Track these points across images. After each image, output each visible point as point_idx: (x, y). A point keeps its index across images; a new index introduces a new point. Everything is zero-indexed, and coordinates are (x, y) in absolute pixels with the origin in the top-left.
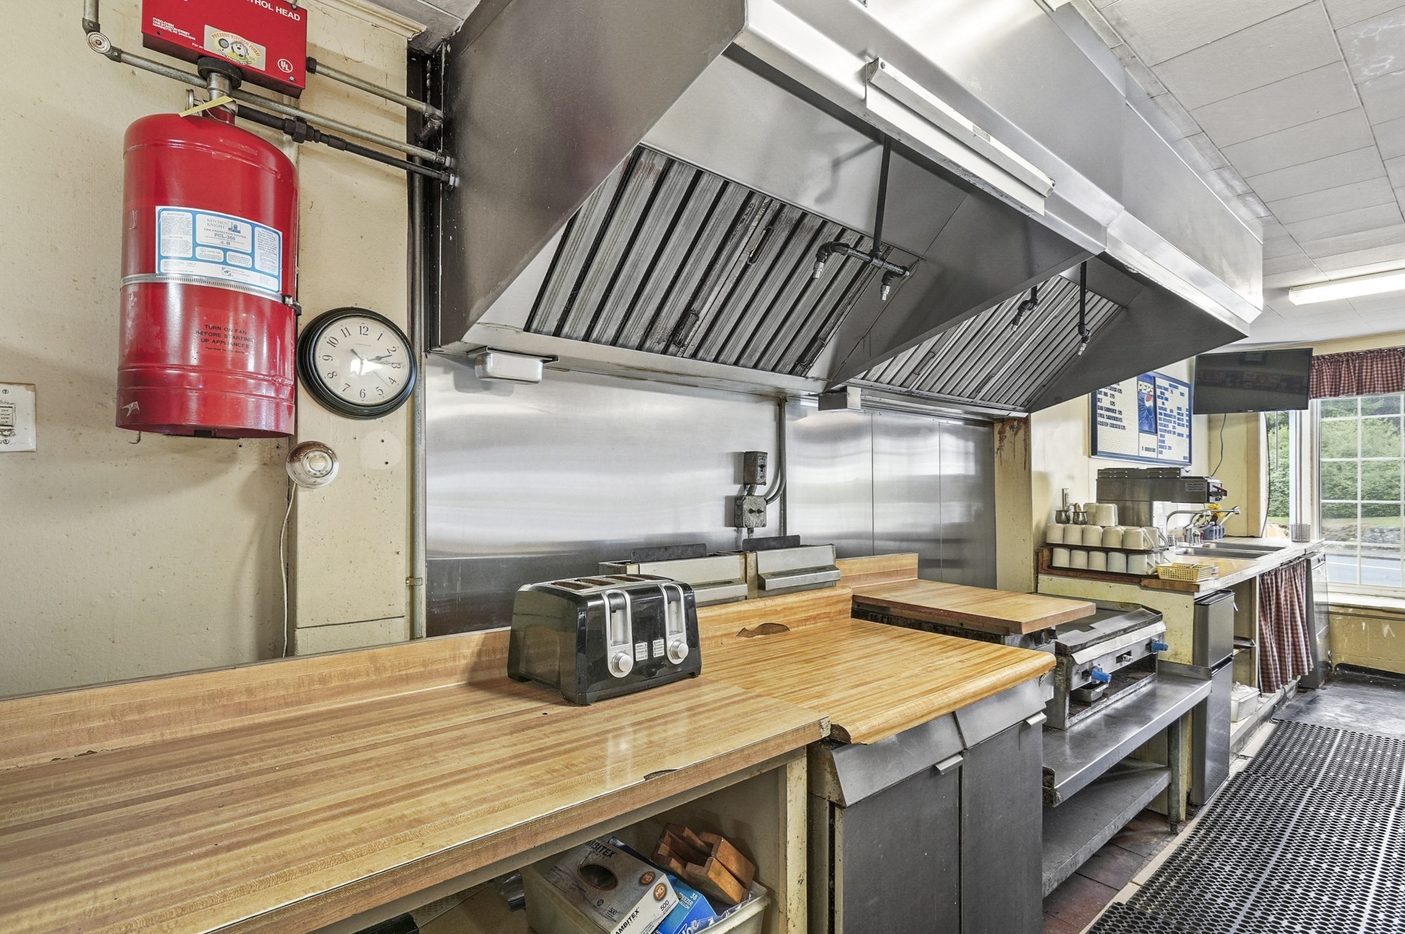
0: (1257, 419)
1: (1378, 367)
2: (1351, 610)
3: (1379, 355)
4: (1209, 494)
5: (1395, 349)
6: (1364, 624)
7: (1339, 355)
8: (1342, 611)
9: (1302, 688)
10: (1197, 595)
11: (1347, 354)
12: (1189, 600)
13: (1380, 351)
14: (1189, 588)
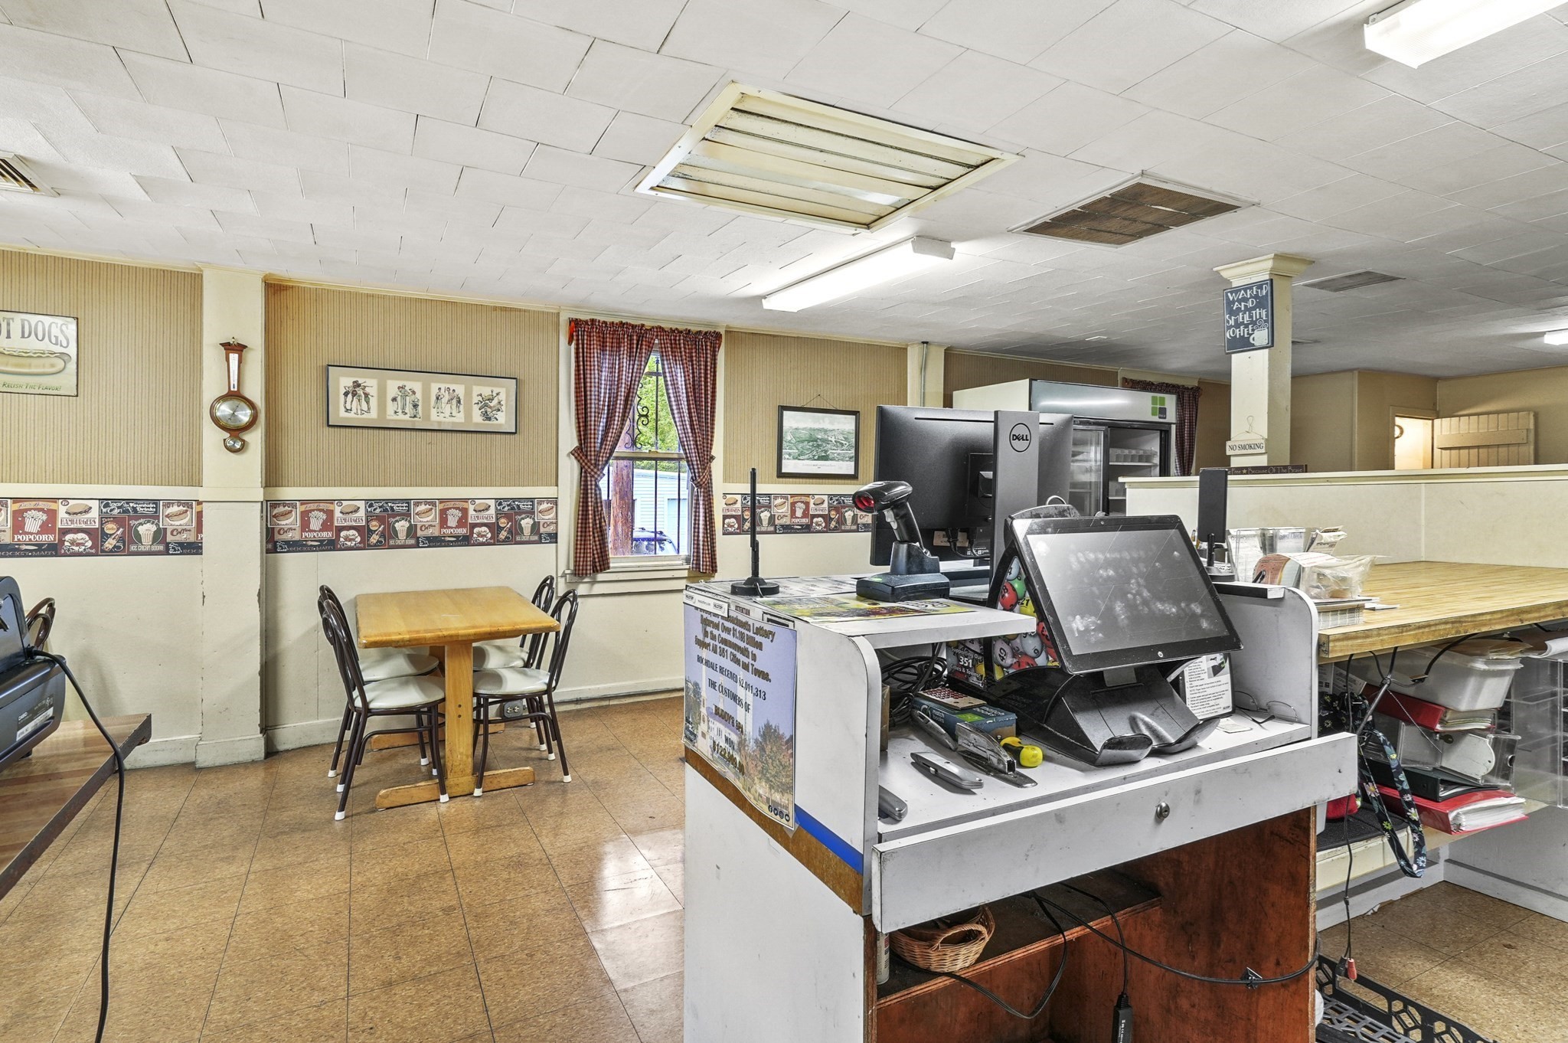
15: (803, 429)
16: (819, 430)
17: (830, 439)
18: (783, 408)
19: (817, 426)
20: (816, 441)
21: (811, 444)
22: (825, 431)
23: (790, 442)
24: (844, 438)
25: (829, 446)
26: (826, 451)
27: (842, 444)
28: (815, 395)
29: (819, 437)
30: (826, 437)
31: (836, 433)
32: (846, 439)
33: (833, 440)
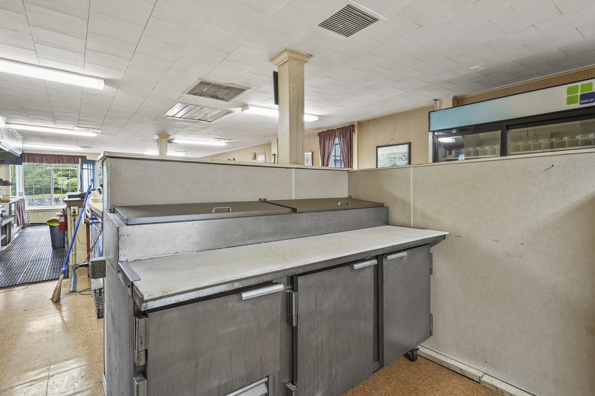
0: (9, 166)
1: (38, 157)
2: (32, 211)
3: (38, 155)
4: (10, 184)
5: (41, 154)
6: (35, 214)
7: (29, 153)
8: (30, 211)
9: (23, 228)
10: (10, 203)
11: (31, 153)
12: (8, 204)
13: (38, 154)
14: (8, 201)
15: (385, 154)
16: (392, 154)
17: (397, 157)
18: (377, 147)
19: (391, 152)
20: (391, 159)
21: (389, 160)
22: (395, 154)
23: (380, 160)
24: (403, 155)
25: (396, 160)
26: (395, 162)
27: (402, 159)
28: (391, 139)
29: (392, 156)
30: (395, 156)
31: (399, 154)
32: (404, 156)
33: (398, 157)
